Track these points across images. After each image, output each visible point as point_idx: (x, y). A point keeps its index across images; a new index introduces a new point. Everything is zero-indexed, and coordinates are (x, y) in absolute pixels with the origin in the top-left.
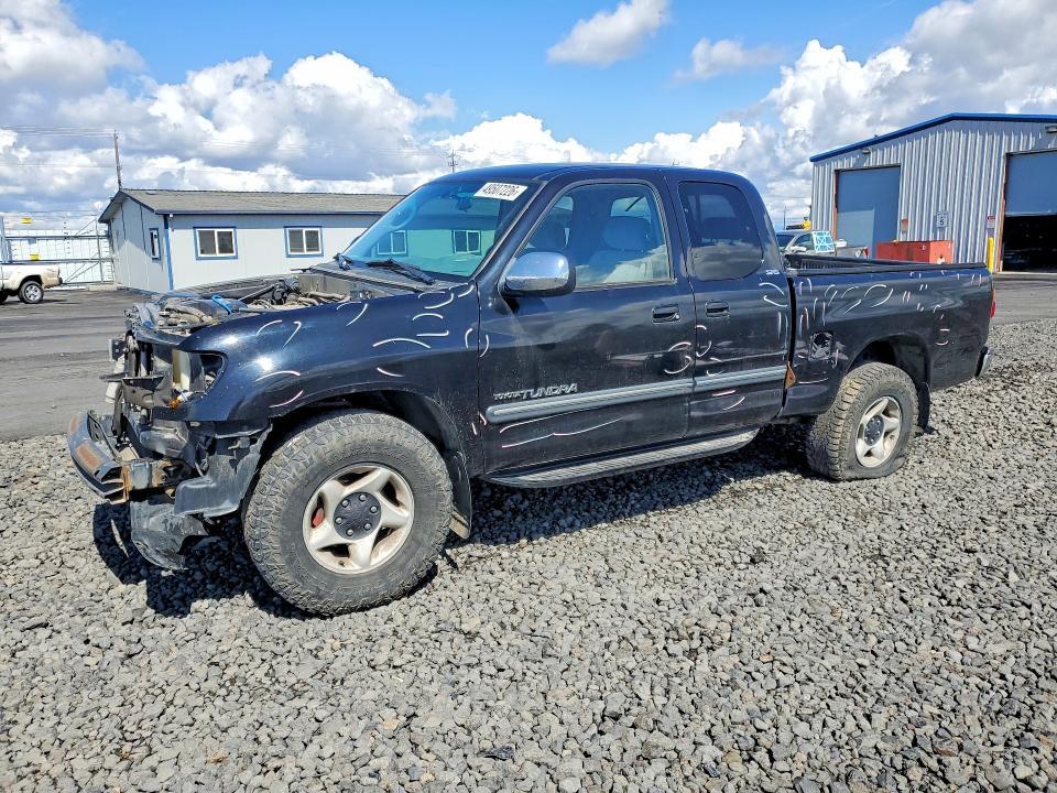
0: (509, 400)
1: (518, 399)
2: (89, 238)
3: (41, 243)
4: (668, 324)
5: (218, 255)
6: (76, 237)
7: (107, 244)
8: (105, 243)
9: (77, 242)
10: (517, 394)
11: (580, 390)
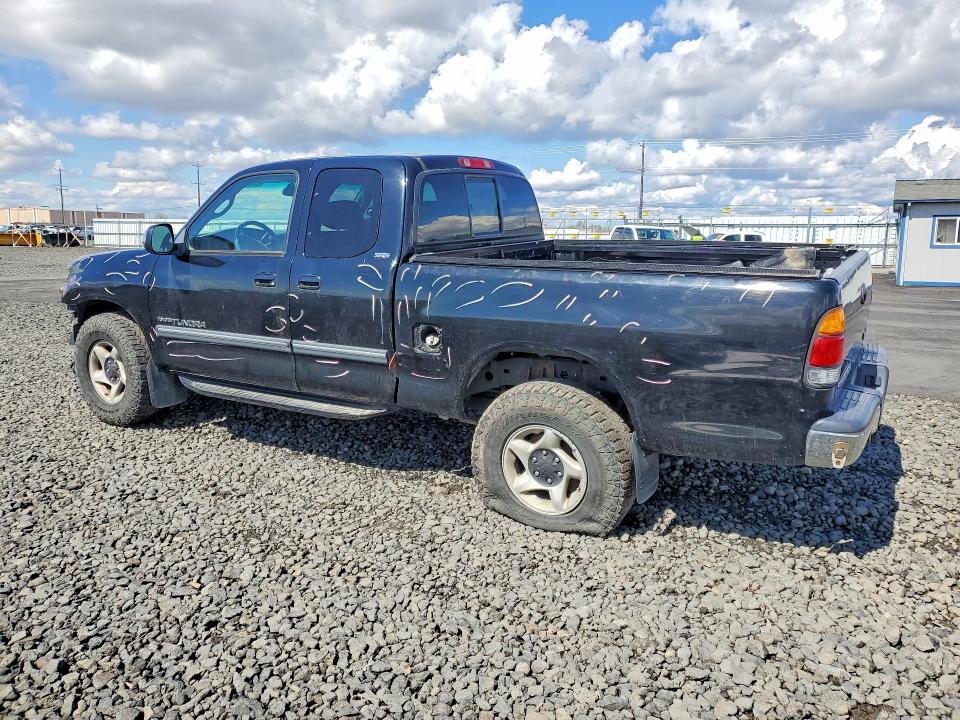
0: (167, 323)
1: (171, 324)
2: (880, 226)
3: (840, 230)
4: (265, 289)
5: (956, 243)
6: (869, 225)
7: (895, 232)
8: (893, 230)
9: (868, 229)
10: (170, 320)
11: (208, 327)
